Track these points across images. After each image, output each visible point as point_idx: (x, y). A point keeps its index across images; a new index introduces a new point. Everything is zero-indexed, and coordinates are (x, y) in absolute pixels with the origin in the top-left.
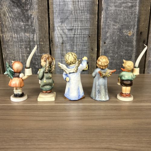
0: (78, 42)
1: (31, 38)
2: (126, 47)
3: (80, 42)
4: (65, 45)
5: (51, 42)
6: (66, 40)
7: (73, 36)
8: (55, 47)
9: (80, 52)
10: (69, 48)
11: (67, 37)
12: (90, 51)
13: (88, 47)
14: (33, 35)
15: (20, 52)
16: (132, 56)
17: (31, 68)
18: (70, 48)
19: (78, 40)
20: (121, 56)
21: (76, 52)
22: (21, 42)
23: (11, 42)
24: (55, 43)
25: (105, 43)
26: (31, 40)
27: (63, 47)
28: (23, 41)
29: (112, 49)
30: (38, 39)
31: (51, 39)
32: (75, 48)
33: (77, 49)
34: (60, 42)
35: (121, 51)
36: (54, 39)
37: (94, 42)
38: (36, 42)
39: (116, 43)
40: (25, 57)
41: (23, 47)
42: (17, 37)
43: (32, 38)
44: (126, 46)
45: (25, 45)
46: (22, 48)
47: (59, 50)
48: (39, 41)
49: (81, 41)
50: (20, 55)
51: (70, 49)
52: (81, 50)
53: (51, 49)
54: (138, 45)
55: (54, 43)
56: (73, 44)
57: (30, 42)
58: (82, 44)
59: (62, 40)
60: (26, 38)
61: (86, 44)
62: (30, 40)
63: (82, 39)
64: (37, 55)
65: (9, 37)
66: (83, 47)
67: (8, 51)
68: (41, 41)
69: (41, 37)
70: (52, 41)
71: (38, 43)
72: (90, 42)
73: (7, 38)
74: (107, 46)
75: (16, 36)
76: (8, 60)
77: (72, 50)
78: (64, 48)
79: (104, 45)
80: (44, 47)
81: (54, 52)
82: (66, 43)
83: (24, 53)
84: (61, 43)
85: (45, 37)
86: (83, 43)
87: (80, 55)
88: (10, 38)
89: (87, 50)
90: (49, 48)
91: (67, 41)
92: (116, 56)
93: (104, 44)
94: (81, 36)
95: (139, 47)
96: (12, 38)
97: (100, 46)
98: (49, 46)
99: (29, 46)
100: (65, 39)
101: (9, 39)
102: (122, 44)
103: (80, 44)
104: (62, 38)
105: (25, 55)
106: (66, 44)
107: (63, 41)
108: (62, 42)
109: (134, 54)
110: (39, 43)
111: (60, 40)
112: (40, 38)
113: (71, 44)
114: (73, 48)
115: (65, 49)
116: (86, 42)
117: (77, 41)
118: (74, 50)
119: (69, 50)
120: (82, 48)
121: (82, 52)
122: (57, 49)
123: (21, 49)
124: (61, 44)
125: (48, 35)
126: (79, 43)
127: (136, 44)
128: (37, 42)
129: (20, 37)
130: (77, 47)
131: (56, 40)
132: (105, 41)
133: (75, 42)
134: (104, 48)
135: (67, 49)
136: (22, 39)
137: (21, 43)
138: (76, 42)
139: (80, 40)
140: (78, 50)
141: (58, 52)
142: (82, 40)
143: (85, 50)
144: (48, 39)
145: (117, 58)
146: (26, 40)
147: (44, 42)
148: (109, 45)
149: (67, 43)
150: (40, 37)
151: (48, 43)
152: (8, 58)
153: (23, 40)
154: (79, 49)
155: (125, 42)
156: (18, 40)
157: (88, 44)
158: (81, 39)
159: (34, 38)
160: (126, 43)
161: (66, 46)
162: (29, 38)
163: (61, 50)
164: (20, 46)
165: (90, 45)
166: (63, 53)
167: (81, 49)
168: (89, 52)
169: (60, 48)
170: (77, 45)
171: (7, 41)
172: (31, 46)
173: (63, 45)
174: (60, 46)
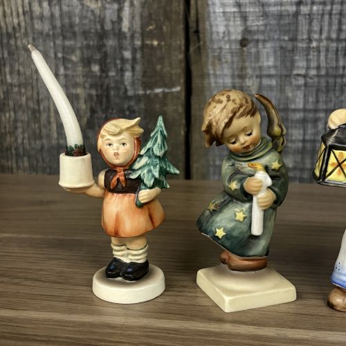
0: (316, 36)
1: (108, 20)
3: (324, 36)
4: (253, 50)
5: (193, 37)
6: (262, 28)
7: (294, 8)
8: (210, 60)
10: (271, 63)
11: (265, 15)
14: (116, 6)
18: (279, 63)
19: (316, 28)
21: (301, 81)
22: (64, 38)
23: (26, 34)
24: (212, 40)
26: (108, 26)
27: (243, 61)
28: (74, 34)
30: (137, 26)
31: (192, 24)
32: (301, 62)
33: (308, 68)
34: (233, 37)
36: (207, 23)
38: (128, 35)
40: (82, 101)
41: (74, 58)
42: (52, 15)
43: (115, 18)
45: (81, 48)
46: (71, 61)
47: (227, 71)
48: (144, 35)
49: (329, 31)
51: (275, 67)
53: (194, 68)
55: (208, 43)
56: (290, 46)
57: (102, 35)
59: (240, 29)
60: (86, 17)
62: (102, 27)
63: (335, 21)
64: (130, 93)
65: (18, 15)
66: (337, 60)
67: (11, 73)
68: (151, 35)
69: (150, 15)
70: (197, 32)
71: (138, 43)
73: (9, 20)
75: (46, 12)
76: (12, 113)
77: (284, 72)
78: (247, 64)
80: (161, 60)
81: (206, 82)
82: (258, 41)
83: (76, 85)
84: (236, 40)
85: (168, 18)
87: (322, 98)
88: (22, 18)
90: (183, 65)
91: (263, 33)
94: (328, 8)
96: (32, 18)
98: (181, 56)
99: (98, 56)
100: (256, 23)
101: (19, 24)
103: (324, 43)
104: (244, 18)
106: (260, 46)
107: (247, 31)
108: (240, 37)
110: (143, 41)
111: (232, 29)
112: (147, 19)
113: (282, 48)
114: (293, 62)
115: (254, 69)
117: (310, 32)
118: (295, 72)
119: (273, 72)
122: (218, 67)
123: (66, 68)
124: (236, 47)
125: (182, 7)
126: (320, 40)
128: (132, 37)
129: (61, 15)
130: (308, 61)
131: (214, 29)
133: (299, 37)
135: (260, 68)
136: (71, 26)
137: (67, 43)
138: (305, 37)
139: (326, 28)
140: (313, 72)
141: (220, 81)
142: (335, 27)
144: (181, 27)
146: (87, 28)
147: (161, 37)
149: (264, 41)
150: (146, 13)
151: (180, 41)
152: (11, 103)
153: (76, 29)
154: (318, 68)
156: (54, 27)
158: (330, 24)
159: (120, 19)
161: (258, 53)
162: (102, 21)
163: (236, 73)
164: (60, 55)
169: (233, 62)
170: (308, 49)
171: (10, 30)
172: (105, 55)
173: (245, 49)
174: (232, 56)
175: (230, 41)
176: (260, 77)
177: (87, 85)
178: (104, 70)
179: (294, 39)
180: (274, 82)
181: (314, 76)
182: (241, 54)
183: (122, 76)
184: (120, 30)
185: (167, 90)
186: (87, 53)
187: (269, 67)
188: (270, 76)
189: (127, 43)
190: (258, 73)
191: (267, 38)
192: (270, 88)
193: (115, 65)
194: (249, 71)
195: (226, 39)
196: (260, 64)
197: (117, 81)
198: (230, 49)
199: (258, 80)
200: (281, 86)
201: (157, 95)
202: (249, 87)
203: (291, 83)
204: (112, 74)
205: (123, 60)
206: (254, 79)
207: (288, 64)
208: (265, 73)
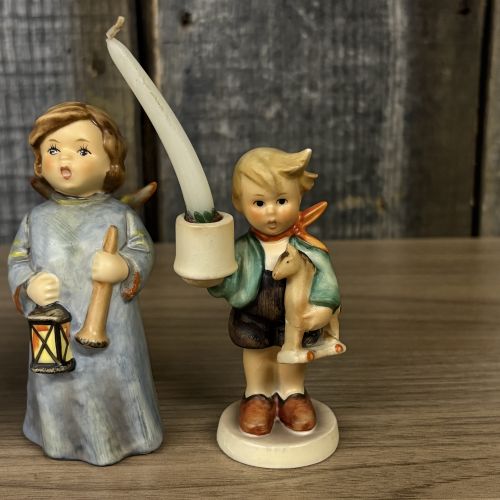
2: (336, 51)
9: (13, 82)
12: (85, 73)
13: (68, 45)
16: (387, 112)
20: (308, 116)
25: (186, 20)
29: (244, 66)
35: (301, 78)
37: (105, 10)
39: (263, 19)
44: (339, 37)
52: (18, 73)
54: (425, 33)
58: (23, 26)
61: (47, 25)
72: (77, 11)
74: (202, 40)
79: (182, 33)
86: (29, 17)
89: (61, 68)
92: (271, 113)
93: (179, 28)
95: (433, 46)
97: (152, 39)
102: (309, 31)
109: (399, 95)
116: (48, 12)
120: (26, 55)
121: (26, 82)
127: (411, 23)
132: (187, 8)
134: (182, 57)
143: (49, 67)
145: (281, 126)
148: (214, 33)
155: (327, 9)
157: (67, 25)
160: (333, 16)
165: (77, 37)
167: (17, 63)
168: (77, 85)
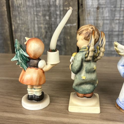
1: (51, 1)
4: (101, 11)
5: (80, 7)
6: (104, 3)
8: (86, 14)
10: (107, 15)
15: (36, 22)
17: (58, 51)
18: (110, 15)
21: (117, 21)
22: (37, 7)
23: (24, 7)
24: (87, 8)
26: (51, 3)
27: (98, 14)
28: (40, 6)
30: (61, 3)
31: (80, 2)
32: (117, 15)
33: (120, 17)
36: (85, 2)
38: (58, 6)
40: (43, 29)
45: (42, 11)
46: (39, 15)
47: (92, 18)
48: (64, 6)
50: (36, 26)
51: (109, 16)
53: (81, 17)
55: (86, 9)
56: (114, 9)
57: (49, 6)
59: (97, 3)
68: (66, 6)
70: (82, 5)
71: (62, 9)
73: (18, 2)
77: (112, 18)
78: (99, 16)
81: (85, 22)
82: (103, 8)
83: (41, 24)
84: (95, 7)
88: (22, 1)
90: (77, 16)
91: (105, 5)
96: (26, 1)
98: (77, 13)
99: (48, 14)
100: (102, 2)
101: (21, 3)
105: (42, 25)
106: (104, 9)
107: (99, 4)
108: (97, 6)
110: (63, 8)
111: (94, 4)
112: (65, 1)
113: (111, 10)
114: (115, 15)
115: (101, 17)
117: (121, 4)
118: (116, 18)
119: (108, 18)
122: (89, 17)
123: (37, 18)
124: (95, 10)
128: (60, 7)
130: (120, 14)
131: (88, 4)
133: (117, 6)
136: (39, 3)
137: (38, 9)
138: (119, 6)
140: (122, 18)
141: (90, 21)
144: (76, 3)
146: (44, 4)
149: (105, 8)
151: (76, 8)
153: (41, 4)
156: (33, 4)
159: (56, 1)
161: (103, 12)
162: (49, 2)
163: (95, 18)
164: (35, 13)
166: (97, 24)
169: (94, 15)
170: (120, 10)
171: (18, 5)
172: (50, 13)
173: (98, 10)
174: (94, 13)
175: (93, 8)
176: (103, 20)
177: (45, 23)
178: (50, 18)
179: (115, 7)
180: (108, 22)
181: (122, 20)
182: (97, 12)
183: (56, 20)
184: (56, 4)
185: (71, 25)
186: (44, 13)
187: (107, 17)
188: (107, 20)
189: (58, 9)
190: (103, 19)
191: (106, 7)
192: (107, 24)
193: (54, 16)
194: (100, 18)
195: (92, 7)
196: (104, 15)
197: (54, 22)
198: (93, 10)
199: (103, 21)
200: (110, 23)
201: (68, 27)
202: (99, 23)
203: (114, 22)
204: (53, 19)
205: (57, 15)
206: (101, 20)
207: (113, 16)
208: (105, 18)
